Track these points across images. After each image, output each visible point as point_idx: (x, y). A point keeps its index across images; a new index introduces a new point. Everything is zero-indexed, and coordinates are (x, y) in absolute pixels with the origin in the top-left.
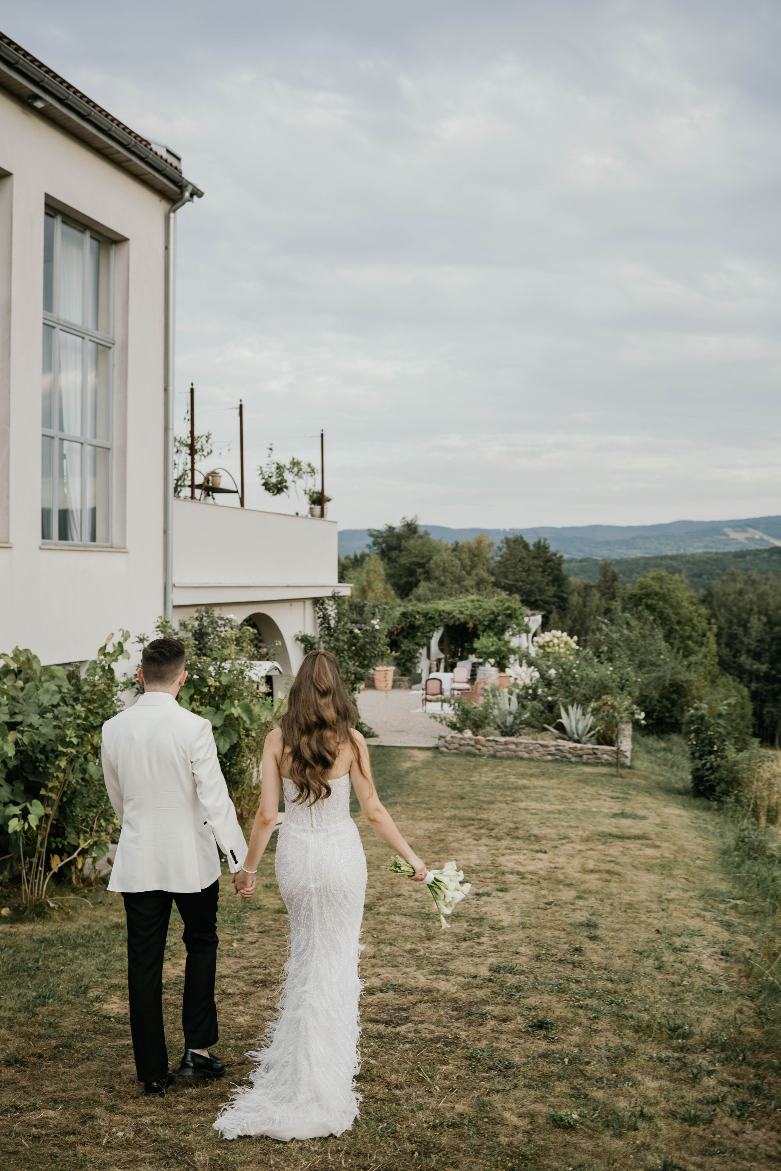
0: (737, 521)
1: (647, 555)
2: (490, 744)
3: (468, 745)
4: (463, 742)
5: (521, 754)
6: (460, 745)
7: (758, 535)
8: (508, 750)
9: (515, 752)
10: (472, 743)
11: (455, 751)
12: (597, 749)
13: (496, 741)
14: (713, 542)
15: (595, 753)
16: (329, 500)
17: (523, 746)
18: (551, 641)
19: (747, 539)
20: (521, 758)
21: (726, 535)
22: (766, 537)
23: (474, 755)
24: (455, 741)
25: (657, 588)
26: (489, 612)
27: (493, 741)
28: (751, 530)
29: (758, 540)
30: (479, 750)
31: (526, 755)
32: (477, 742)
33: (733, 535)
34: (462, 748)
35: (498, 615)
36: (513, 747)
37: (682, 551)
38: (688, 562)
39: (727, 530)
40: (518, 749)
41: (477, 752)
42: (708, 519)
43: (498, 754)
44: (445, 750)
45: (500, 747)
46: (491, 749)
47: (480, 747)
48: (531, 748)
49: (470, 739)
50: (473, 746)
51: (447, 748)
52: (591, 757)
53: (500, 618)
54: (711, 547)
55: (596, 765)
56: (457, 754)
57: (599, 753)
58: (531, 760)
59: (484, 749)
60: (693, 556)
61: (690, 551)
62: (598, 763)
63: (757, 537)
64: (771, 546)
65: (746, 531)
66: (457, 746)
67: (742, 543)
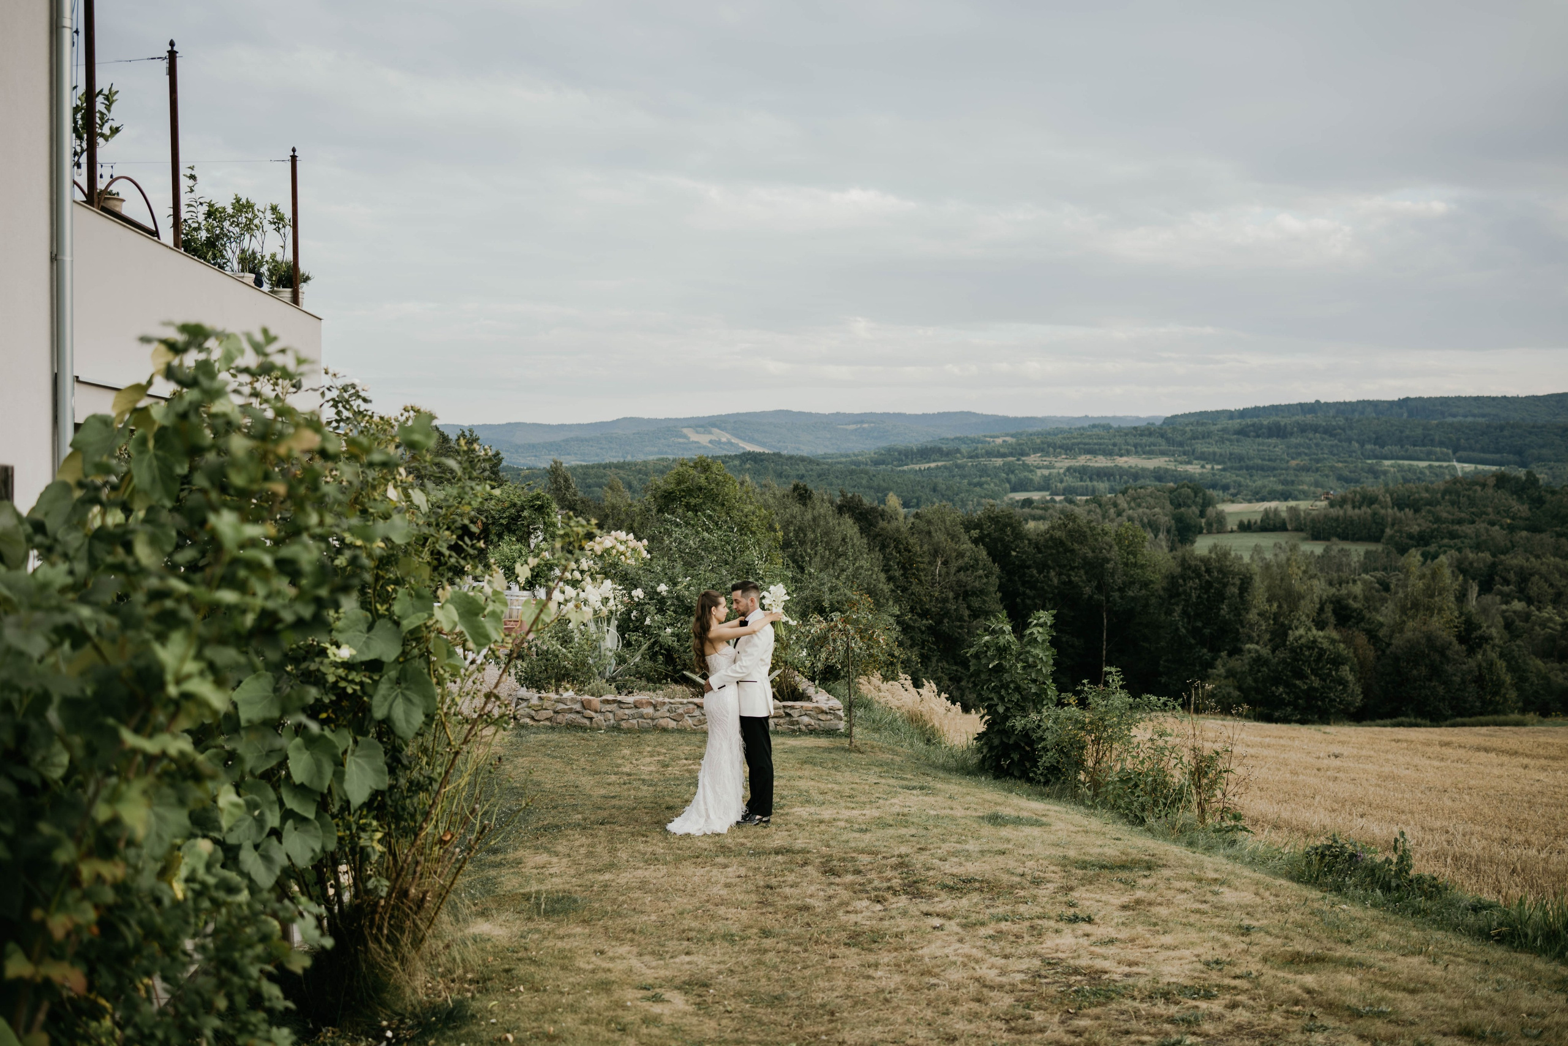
0: (698, 418)
1: (584, 463)
2: (609, 707)
3: (570, 711)
4: (561, 706)
5: (663, 722)
6: (556, 712)
7: (725, 437)
8: (642, 716)
9: (653, 719)
10: (578, 707)
11: (548, 723)
12: (792, 707)
13: (620, 702)
14: (669, 446)
15: (788, 715)
16: (307, 279)
17: (666, 708)
18: (612, 548)
19: (711, 442)
20: (664, 730)
21: (685, 437)
22: (734, 440)
23: (584, 729)
24: (546, 704)
25: (702, 481)
26: (507, 504)
27: (614, 701)
28: (715, 430)
29: (724, 444)
30: (591, 719)
31: (672, 724)
32: (585, 705)
33: (694, 437)
34: (560, 718)
35: (523, 509)
36: (649, 710)
37: (629, 458)
38: (639, 472)
39: (685, 431)
40: (658, 714)
41: (587, 722)
42: (661, 416)
43: (624, 724)
44: (528, 720)
45: (627, 711)
46: (611, 716)
47: (593, 714)
48: (680, 711)
49: (573, 700)
50: (578, 712)
51: (533, 718)
52: (781, 721)
53: (525, 513)
54: (666, 453)
55: (793, 733)
56: (553, 728)
57: (795, 714)
58: (681, 731)
59: (598, 717)
60: (645, 463)
61: (640, 458)
62: (794, 731)
63: (724, 440)
64: (742, 451)
65: (710, 433)
66: (550, 713)
67: (705, 447)
